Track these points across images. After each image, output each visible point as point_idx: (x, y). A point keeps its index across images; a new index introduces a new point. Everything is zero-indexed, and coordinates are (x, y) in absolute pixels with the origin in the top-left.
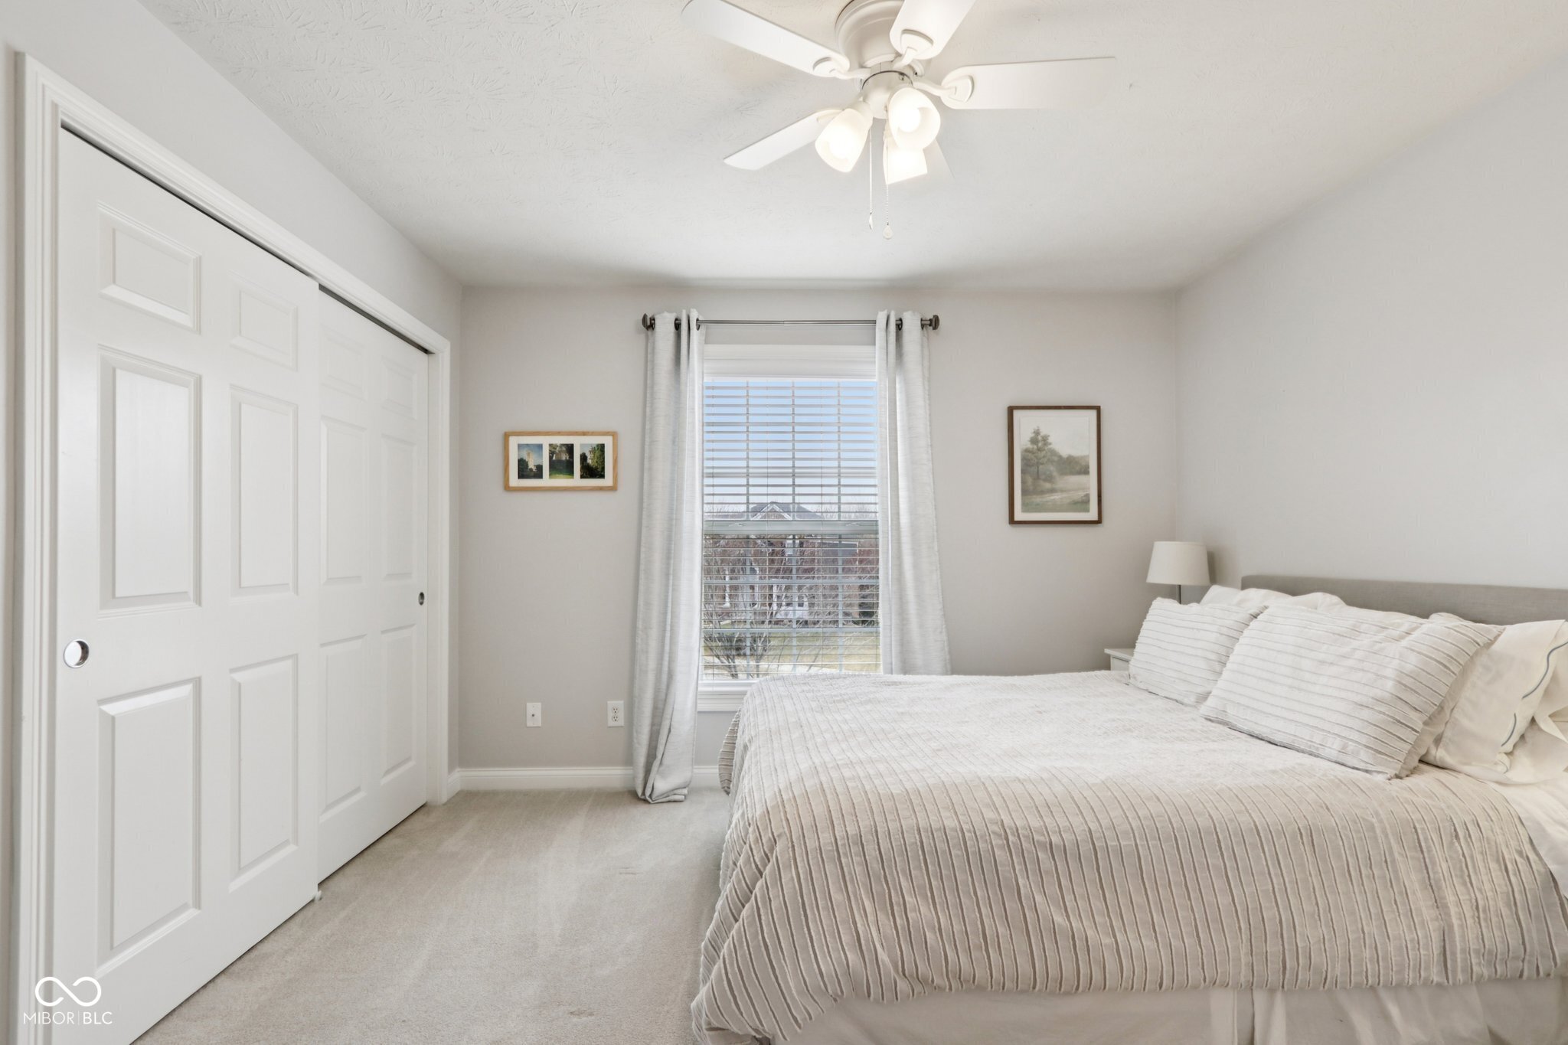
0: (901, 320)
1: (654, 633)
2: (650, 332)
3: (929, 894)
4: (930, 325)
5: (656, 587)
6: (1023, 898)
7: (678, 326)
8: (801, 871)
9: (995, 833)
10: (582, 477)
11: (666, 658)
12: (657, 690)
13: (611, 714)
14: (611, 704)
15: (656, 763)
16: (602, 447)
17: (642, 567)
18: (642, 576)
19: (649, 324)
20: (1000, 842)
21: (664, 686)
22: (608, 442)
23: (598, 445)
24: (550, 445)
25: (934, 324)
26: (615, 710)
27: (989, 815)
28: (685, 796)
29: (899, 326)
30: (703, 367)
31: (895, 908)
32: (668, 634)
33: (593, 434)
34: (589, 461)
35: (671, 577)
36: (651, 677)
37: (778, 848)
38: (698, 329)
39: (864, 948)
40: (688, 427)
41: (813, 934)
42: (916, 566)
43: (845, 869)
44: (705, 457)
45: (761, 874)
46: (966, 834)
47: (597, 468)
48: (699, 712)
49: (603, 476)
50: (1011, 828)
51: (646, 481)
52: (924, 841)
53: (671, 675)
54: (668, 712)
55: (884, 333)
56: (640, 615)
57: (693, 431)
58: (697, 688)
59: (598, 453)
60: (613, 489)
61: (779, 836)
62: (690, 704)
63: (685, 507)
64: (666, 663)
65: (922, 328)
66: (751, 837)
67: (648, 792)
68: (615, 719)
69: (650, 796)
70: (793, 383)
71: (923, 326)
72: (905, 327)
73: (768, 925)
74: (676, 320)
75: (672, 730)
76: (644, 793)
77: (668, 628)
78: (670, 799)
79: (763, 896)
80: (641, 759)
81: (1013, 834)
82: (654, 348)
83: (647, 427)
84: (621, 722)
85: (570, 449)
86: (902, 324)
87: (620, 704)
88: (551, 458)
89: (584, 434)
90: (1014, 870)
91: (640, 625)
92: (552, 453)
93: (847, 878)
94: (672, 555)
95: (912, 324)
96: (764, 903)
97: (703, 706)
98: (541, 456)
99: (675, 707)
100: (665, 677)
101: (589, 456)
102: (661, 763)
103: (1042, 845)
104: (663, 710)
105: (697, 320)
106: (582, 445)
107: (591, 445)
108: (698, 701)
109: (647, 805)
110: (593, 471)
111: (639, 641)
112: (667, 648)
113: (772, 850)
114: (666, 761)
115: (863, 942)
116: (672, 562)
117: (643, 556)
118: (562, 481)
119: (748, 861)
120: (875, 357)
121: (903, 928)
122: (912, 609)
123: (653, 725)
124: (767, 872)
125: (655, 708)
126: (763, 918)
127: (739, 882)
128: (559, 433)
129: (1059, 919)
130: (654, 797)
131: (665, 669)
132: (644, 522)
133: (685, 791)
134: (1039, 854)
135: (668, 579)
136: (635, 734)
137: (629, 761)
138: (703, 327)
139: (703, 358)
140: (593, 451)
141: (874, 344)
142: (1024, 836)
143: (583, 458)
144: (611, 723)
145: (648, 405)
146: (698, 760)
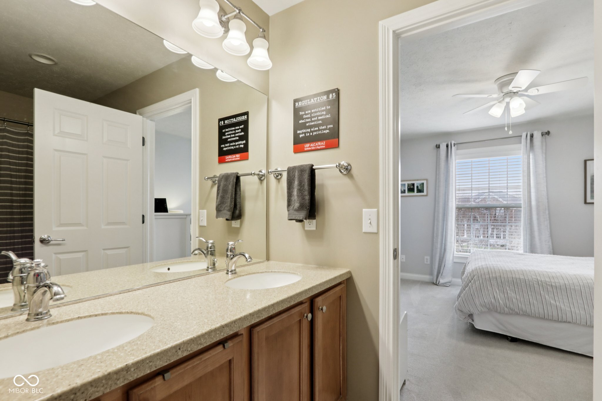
0: (533, 134)
1: (440, 237)
2: (438, 149)
3: (514, 291)
4: (546, 134)
5: (440, 224)
6: (542, 296)
7: (447, 146)
8: (480, 282)
9: (535, 281)
10: (417, 192)
11: (443, 245)
12: (440, 254)
13: (425, 260)
14: (426, 257)
15: (440, 275)
16: (423, 184)
17: (436, 218)
18: (436, 221)
19: (438, 147)
20: (536, 283)
21: (442, 253)
22: (425, 182)
23: (422, 183)
24: (408, 184)
25: (547, 134)
26: (427, 259)
27: (533, 277)
28: (449, 285)
29: (532, 136)
30: (456, 158)
31: (505, 293)
32: (444, 238)
33: (420, 180)
34: (419, 188)
35: (445, 221)
36: (438, 250)
37: (475, 277)
38: (454, 146)
39: (496, 299)
40: (451, 177)
41: (483, 294)
42: (538, 219)
43: (492, 283)
44: (456, 185)
45: (471, 282)
46: (526, 280)
47: (421, 190)
48: (454, 262)
49: (423, 192)
50: (540, 280)
51: (437, 193)
52: (514, 280)
53: (445, 250)
54: (444, 260)
55: (525, 140)
56: (435, 232)
57: (453, 178)
58: (453, 255)
59: (422, 185)
60: (427, 195)
61: (475, 275)
62: (451, 258)
63: (450, 200)
64: (443, 246)
65: (542, 136)
66: (469, 275)
67: (438, 282)
68: (427, 262)
69: (438, 284)
70: (489, 159)
71: (542, 135)
72: (534, 136)
73: (472, 291)
74: (447, 144)
75: (445, 266)
76: (436, 283)
77: (444, 236)
78: (444, 285)
79: (471, 286)
80: (435, 273)
81: (540, 281)
82: (439, 154)
83: (437, 177)
84: (429, 263)
85: (413, 185)
86: (533, 135)
87: (429, 258)
88: (408, 187)
89: (418, 180)
90: (540, 289)
91: (435, 235)
92: (408, 186)
93: (492, 285)
94: (446, 215)
95: (537, 135)
96: (471, 287)
97: (455, 260)
98: (405, 187)
99: (446, 259)
100: (443, 251)
101: (419, 186)
102: (442, 275)
103: (549, 285)
104: (442, 261)
105: (454, 144)
106: (416, 183)
107: (420, 183)
108: (454, 259)
109: (437, 286)
110: (420, 191)
111: (435, 240)
112: (444, 242)
113: (474, 277)
114: (443, 274)
115: (496, 298)
116: (445, 217)
117: (436, 215)
118: (411, 194)
119: (467, 280)
120: (521, 148)
121: (507, 297)
122: (536, 234)
123: (439, 264)
124: (472, 281)
125: (440, 259)
126: (471, 290)
127: (465, 283)
128: (410, 180)
129: (553, 302)
130: (439, 284)
131: (443, 248)
132: (436, 205)
133: (449, 284)
134: (548, 287)
135: (444, 222)
136: (433, 266)
137: (431, 274)
138: (456, 146)
139: (456, 155)
140: (420, 185)
141: (521, 143)
142: (544, 282)
143: (417, 187)
144: (426, 263)
145: (438, 171)
146: (454, 276)
